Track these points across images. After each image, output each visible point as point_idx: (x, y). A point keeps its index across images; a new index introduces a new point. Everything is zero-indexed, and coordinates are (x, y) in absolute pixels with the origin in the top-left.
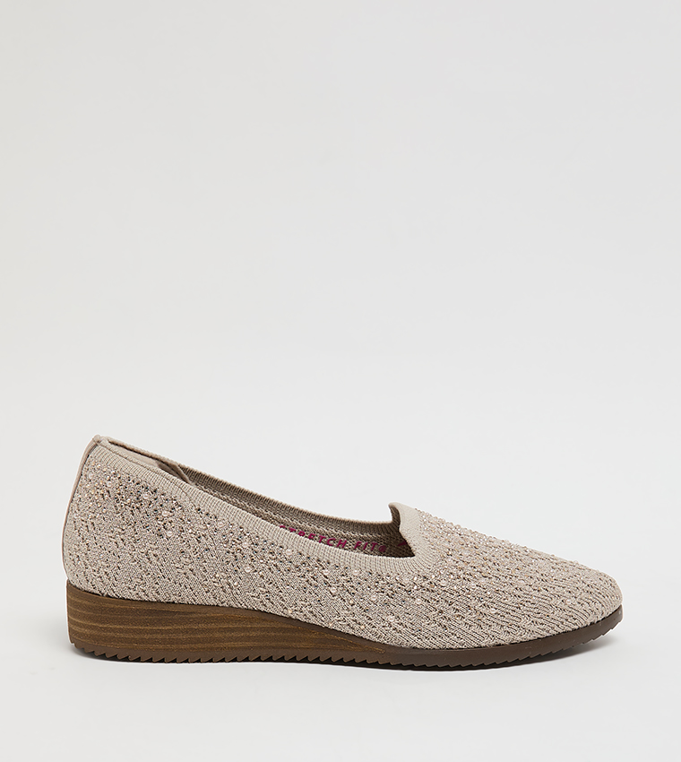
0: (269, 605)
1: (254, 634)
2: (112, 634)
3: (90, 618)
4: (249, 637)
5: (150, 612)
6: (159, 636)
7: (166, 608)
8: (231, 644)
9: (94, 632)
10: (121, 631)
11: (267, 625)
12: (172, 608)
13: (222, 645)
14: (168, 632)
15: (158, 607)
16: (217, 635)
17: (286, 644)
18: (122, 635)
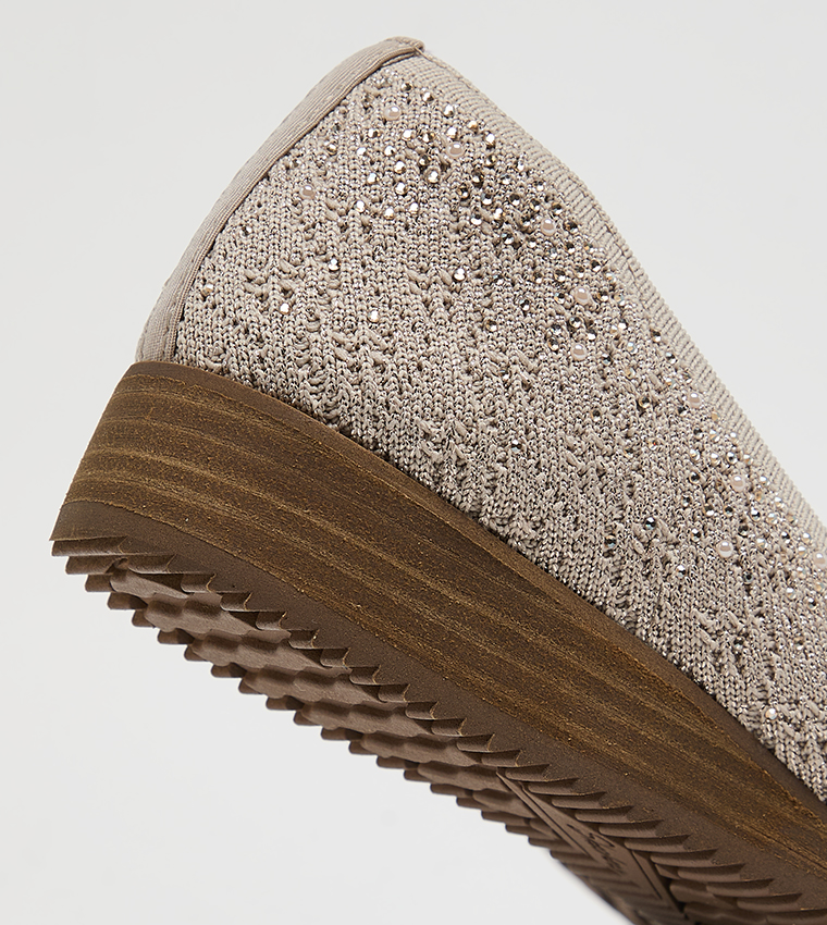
0: (731, 670)
1: (647, 732)
2: (305, 544)
3: (255, 473)
4: (635, 735)
5: (442, 532)
6: (430, 614)
7: (483, 543)
8: (583, 733)
9: (247, 518)
10: (338, 546)
11: (692, 725)
12: (496, 551)
13: (565, 724)
14: (457, 612)
15: (468, 531)
16: (567, 689)
17: (709, 801)
18: (333, 560)
